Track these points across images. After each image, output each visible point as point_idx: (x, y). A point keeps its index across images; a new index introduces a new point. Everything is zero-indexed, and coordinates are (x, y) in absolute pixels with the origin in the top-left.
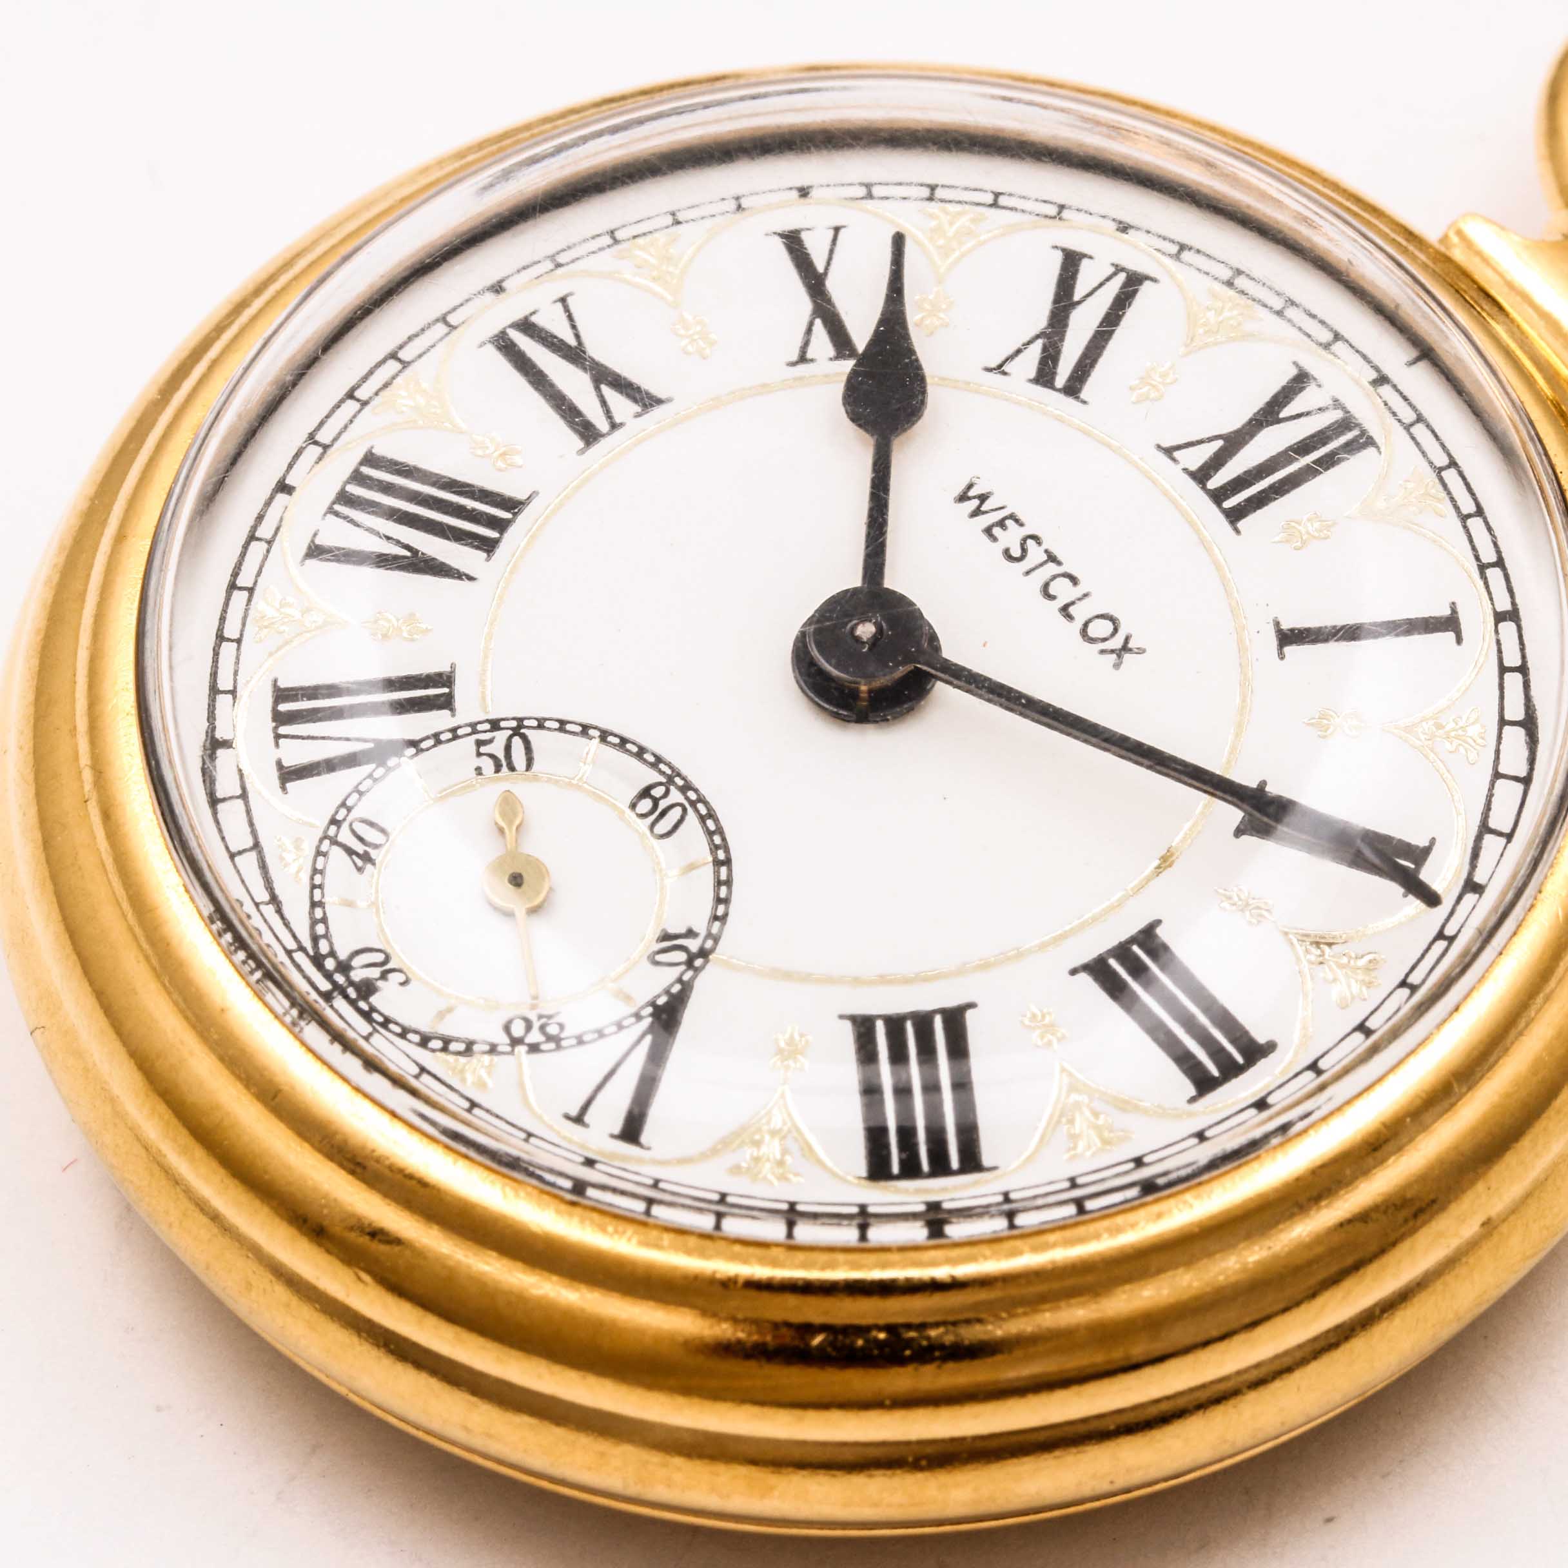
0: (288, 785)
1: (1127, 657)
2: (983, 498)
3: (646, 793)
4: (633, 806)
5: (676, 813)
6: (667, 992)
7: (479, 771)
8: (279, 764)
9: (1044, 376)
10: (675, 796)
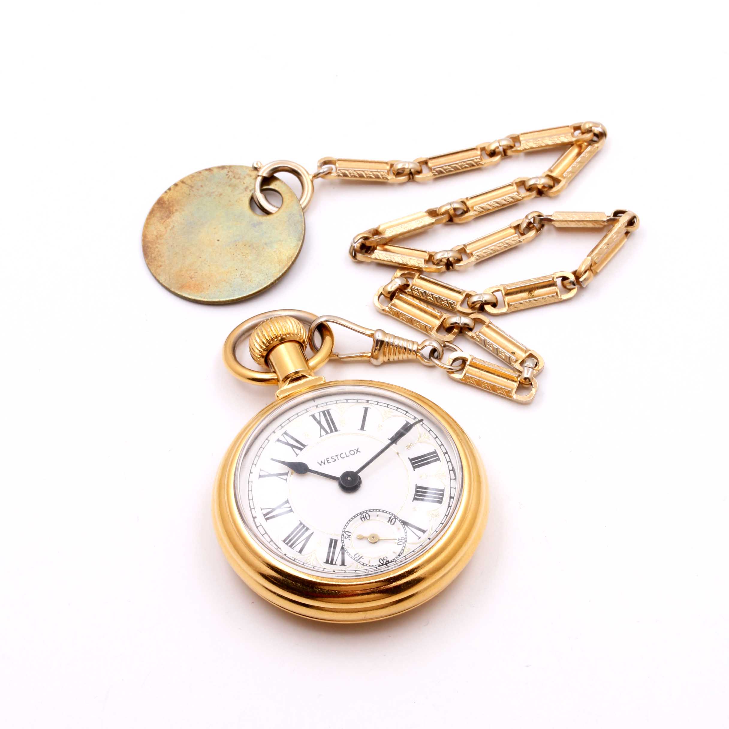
0: (345, 565)
1: (358, 450)
2: (322, 462)
3: (361, 519)
4: (363, 521)
5: (367, 515)
6: (401, 523)
7: (349, 540)
8: (340, 565)
9: (301, 449)
10: (364, 514)
